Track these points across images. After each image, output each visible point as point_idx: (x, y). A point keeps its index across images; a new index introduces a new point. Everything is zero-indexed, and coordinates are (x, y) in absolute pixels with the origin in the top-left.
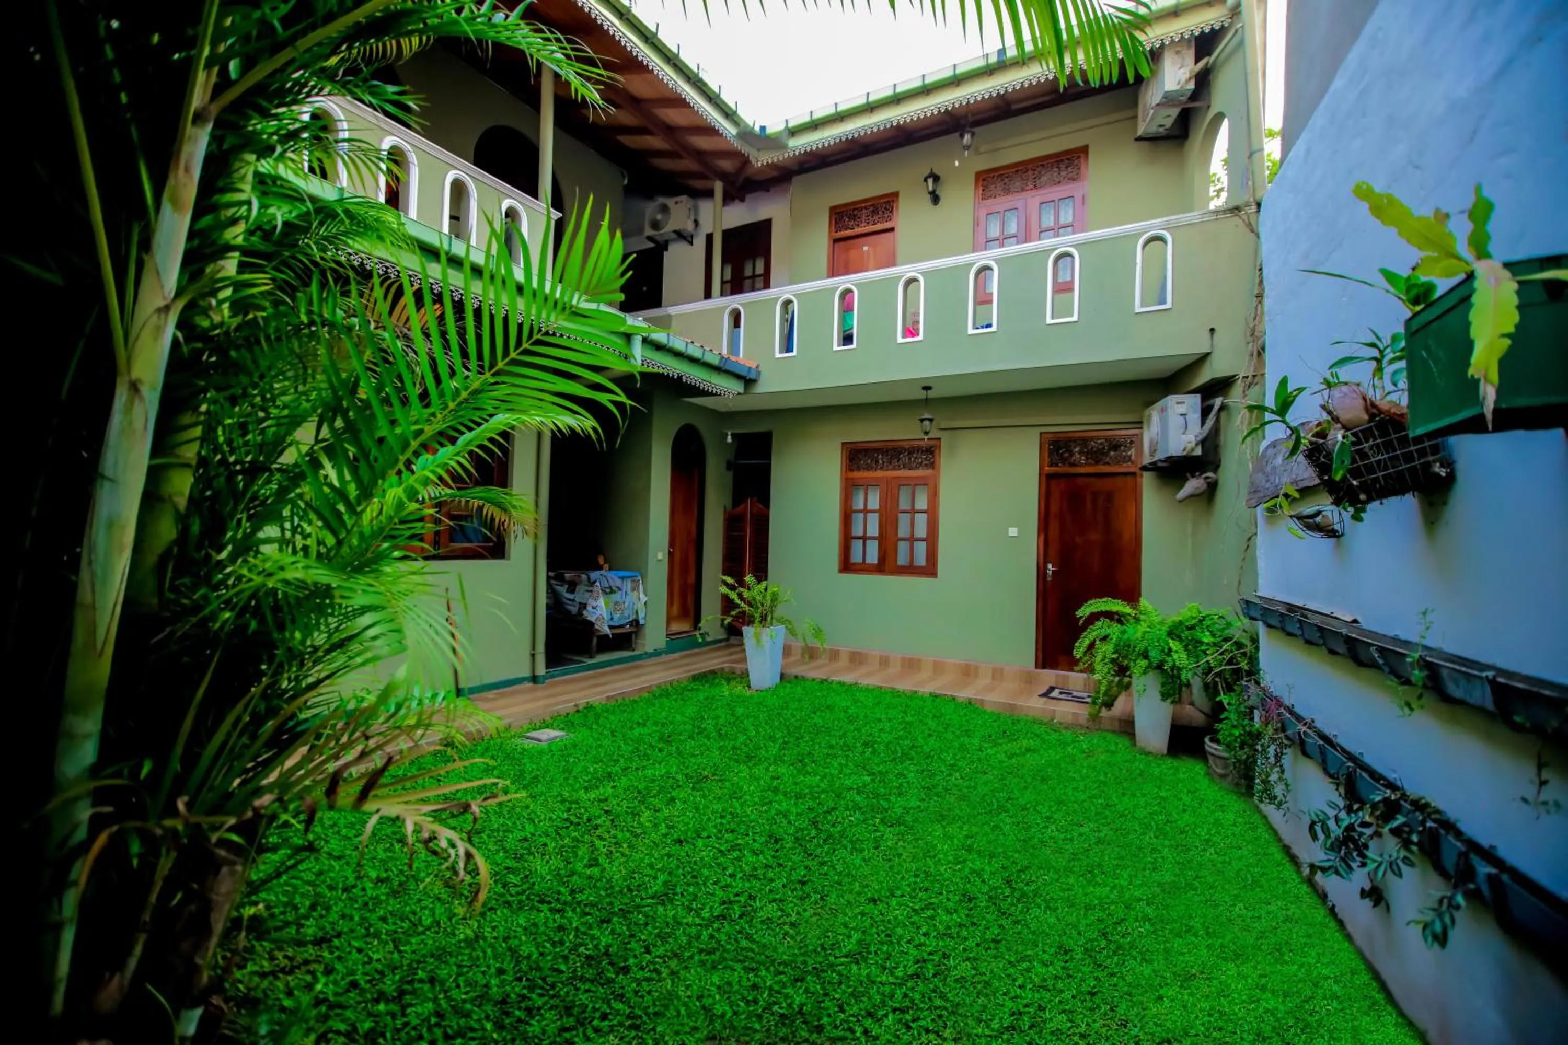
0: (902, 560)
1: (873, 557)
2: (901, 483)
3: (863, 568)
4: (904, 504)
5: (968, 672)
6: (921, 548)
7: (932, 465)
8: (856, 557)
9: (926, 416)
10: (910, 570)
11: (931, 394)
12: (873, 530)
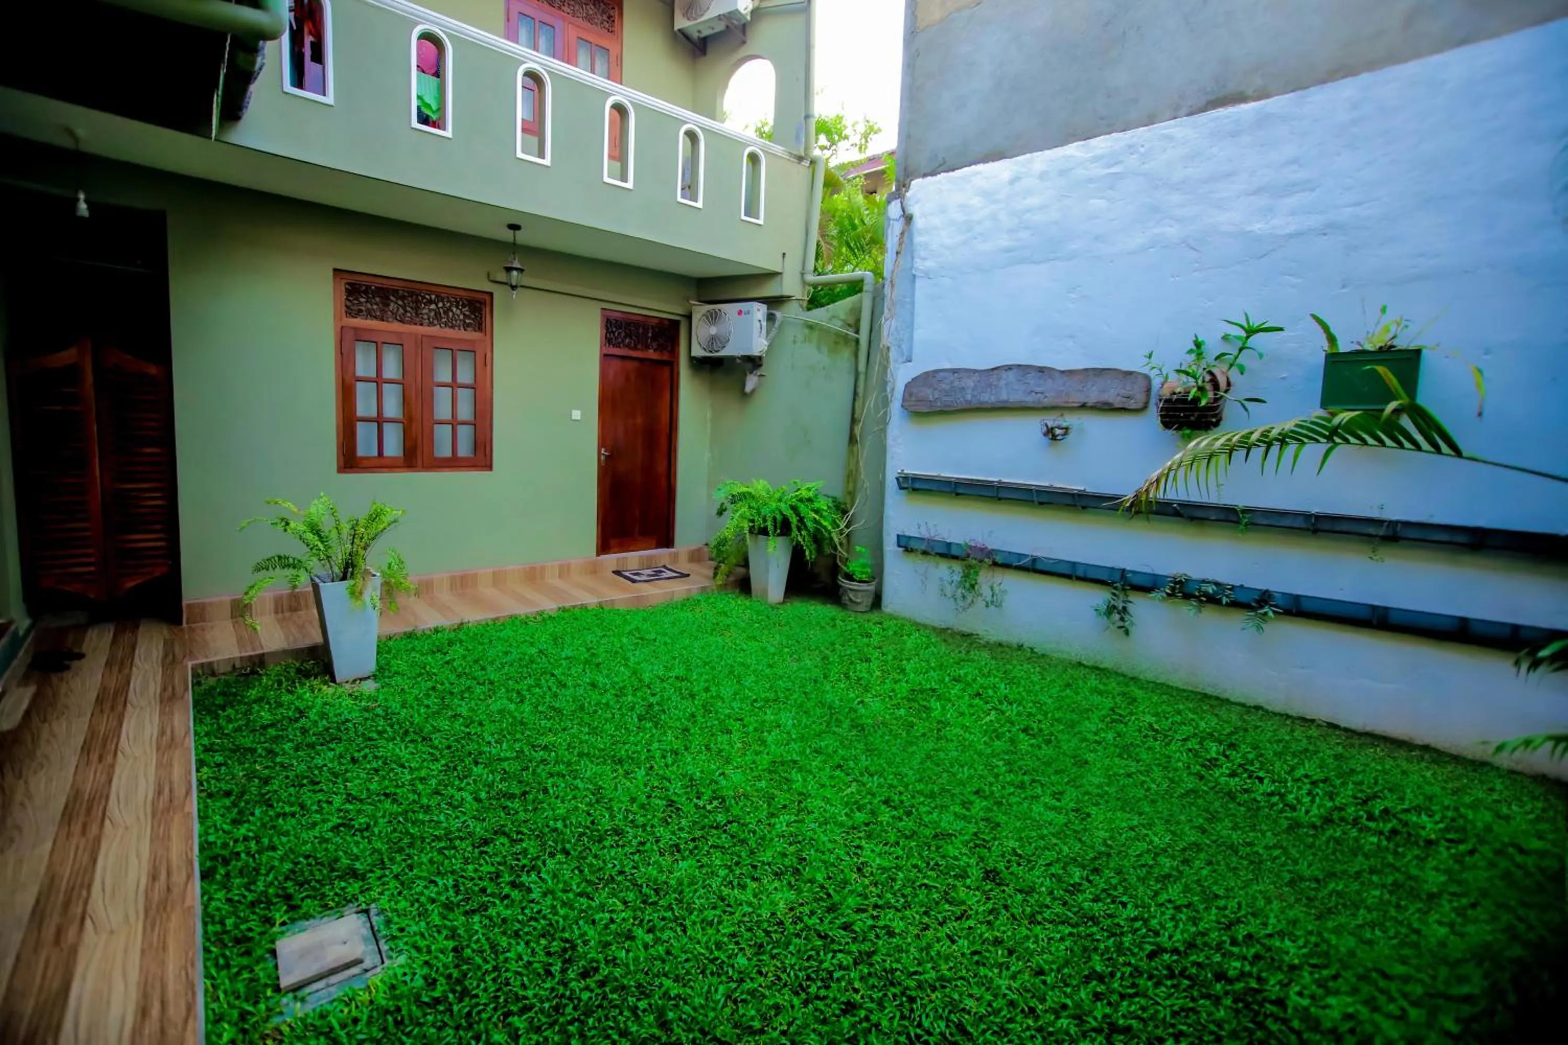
0: (443, 450)
1: (393, 446)
2: (438, 344)
3: (380, 464)
4: (443, 374)
5: (533, 575)
6: (465, 433)
7: (479, 326)
8: (365, 445)
9: (516, 264)
10: (453, 463)
11: (522, 237)
12: (392, 407)
